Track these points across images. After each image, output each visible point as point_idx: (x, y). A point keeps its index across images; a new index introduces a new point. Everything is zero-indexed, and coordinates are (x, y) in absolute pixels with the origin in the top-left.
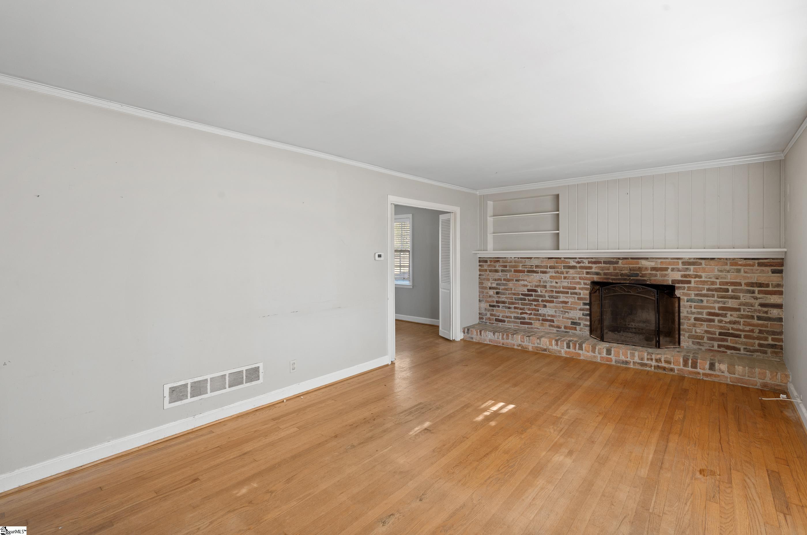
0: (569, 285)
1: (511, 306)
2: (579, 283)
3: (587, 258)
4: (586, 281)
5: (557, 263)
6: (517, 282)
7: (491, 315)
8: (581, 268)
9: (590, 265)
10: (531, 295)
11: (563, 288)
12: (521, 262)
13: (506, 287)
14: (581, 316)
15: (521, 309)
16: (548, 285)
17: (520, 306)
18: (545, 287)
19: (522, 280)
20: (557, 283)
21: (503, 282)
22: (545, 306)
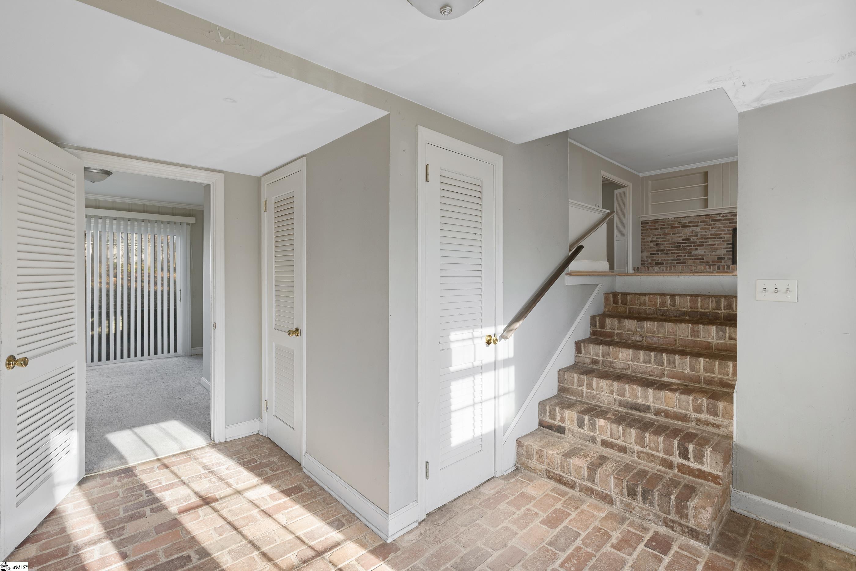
0: (716, 233)
1: (668, 252)
2: (724, 230)
3: (730, 213)
4: (729, 229)
5: (706, 218)
6: (673, 235)
7: (652, 260)
8: (725, 220)
9: (732, 217)
10: (685, 243)
11: (711, 235)
12: (677, 221)
13: (665, 239)
14: (725, 253)
15: (677, 253)
16: (699, 234)
17: (676, 251)
18: (697, 236)
19: (677, 233)
20: (706, 232)
21: (662, 236)
22: (697, 249)
